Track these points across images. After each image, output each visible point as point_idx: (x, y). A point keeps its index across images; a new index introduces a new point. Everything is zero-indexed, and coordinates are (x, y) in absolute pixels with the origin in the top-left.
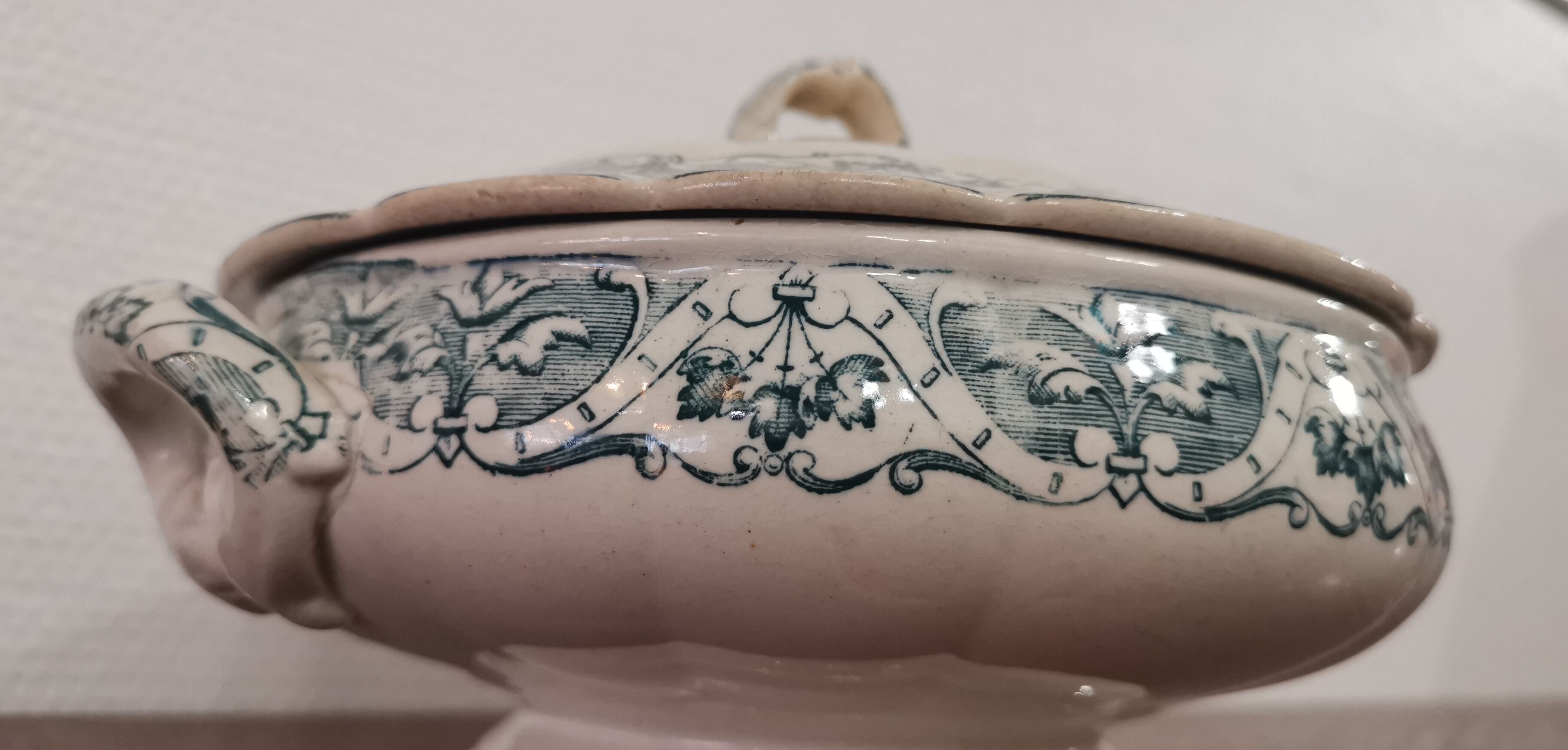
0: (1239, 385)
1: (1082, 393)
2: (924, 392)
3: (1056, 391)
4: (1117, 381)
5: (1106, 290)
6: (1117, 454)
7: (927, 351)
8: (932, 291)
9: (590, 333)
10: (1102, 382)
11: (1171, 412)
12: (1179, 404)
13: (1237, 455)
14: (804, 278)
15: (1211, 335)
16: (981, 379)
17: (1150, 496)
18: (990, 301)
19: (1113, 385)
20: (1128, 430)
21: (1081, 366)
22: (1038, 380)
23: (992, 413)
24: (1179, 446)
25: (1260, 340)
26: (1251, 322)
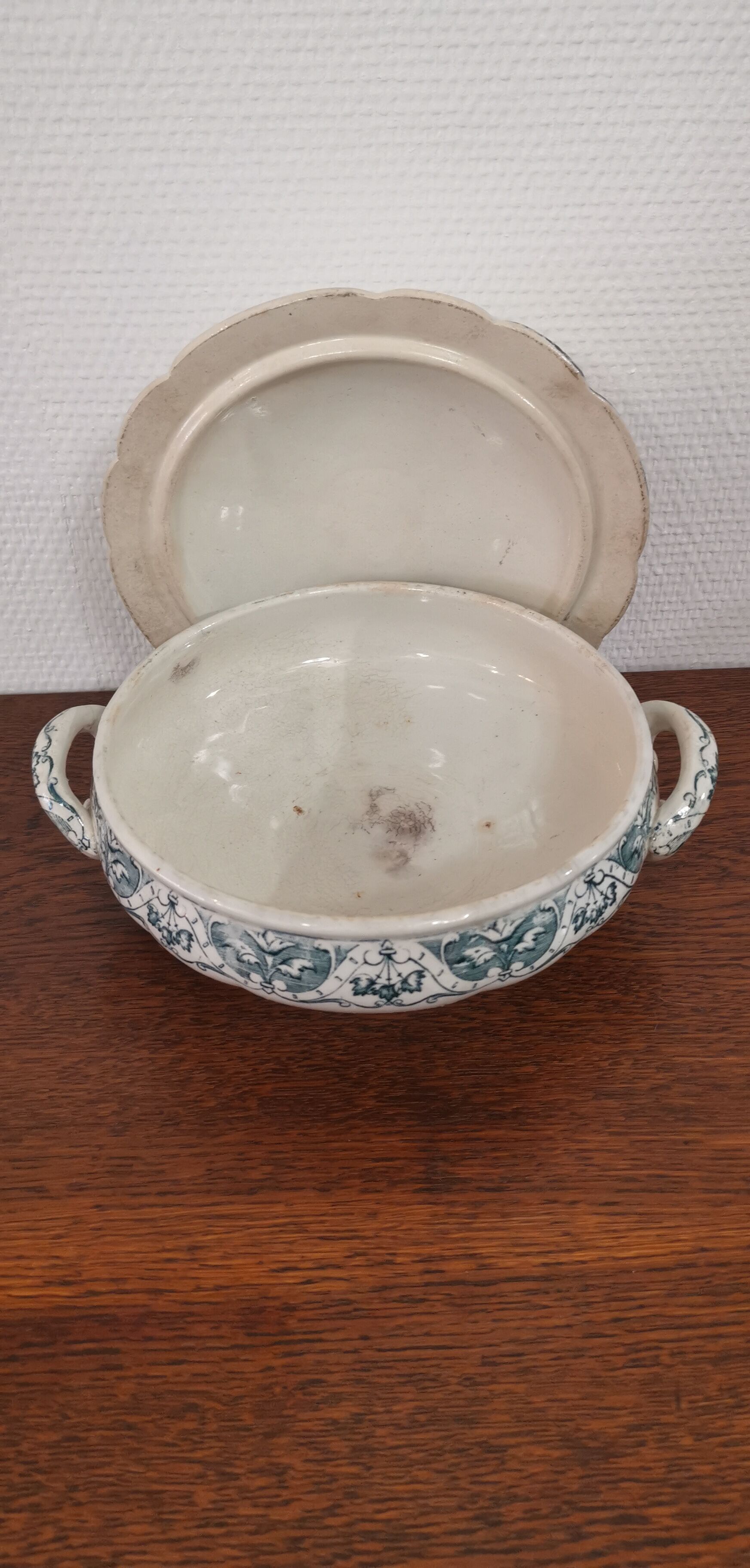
0: (319, 968)
1: (253, 962)
2: (204, 949)
3: (245, 959)
4: (266, 962)
5: (269, 930)
6: (264, 982)
7: (206, 936)
9: (130, 879)
10: (260, 960)
11: (285, 975)
12: (288, 973)
13: (311, 989)
14: (175, 896)
15: (312, 949)
16: (222, 949)
17: (277, 994)
18: (230, 923)
19: (264, 962)
20: (268, 977)
21: (254, 954)
22: (240, 954)
24: (286, 985)
25: (338, 950)
26: (337, 943)
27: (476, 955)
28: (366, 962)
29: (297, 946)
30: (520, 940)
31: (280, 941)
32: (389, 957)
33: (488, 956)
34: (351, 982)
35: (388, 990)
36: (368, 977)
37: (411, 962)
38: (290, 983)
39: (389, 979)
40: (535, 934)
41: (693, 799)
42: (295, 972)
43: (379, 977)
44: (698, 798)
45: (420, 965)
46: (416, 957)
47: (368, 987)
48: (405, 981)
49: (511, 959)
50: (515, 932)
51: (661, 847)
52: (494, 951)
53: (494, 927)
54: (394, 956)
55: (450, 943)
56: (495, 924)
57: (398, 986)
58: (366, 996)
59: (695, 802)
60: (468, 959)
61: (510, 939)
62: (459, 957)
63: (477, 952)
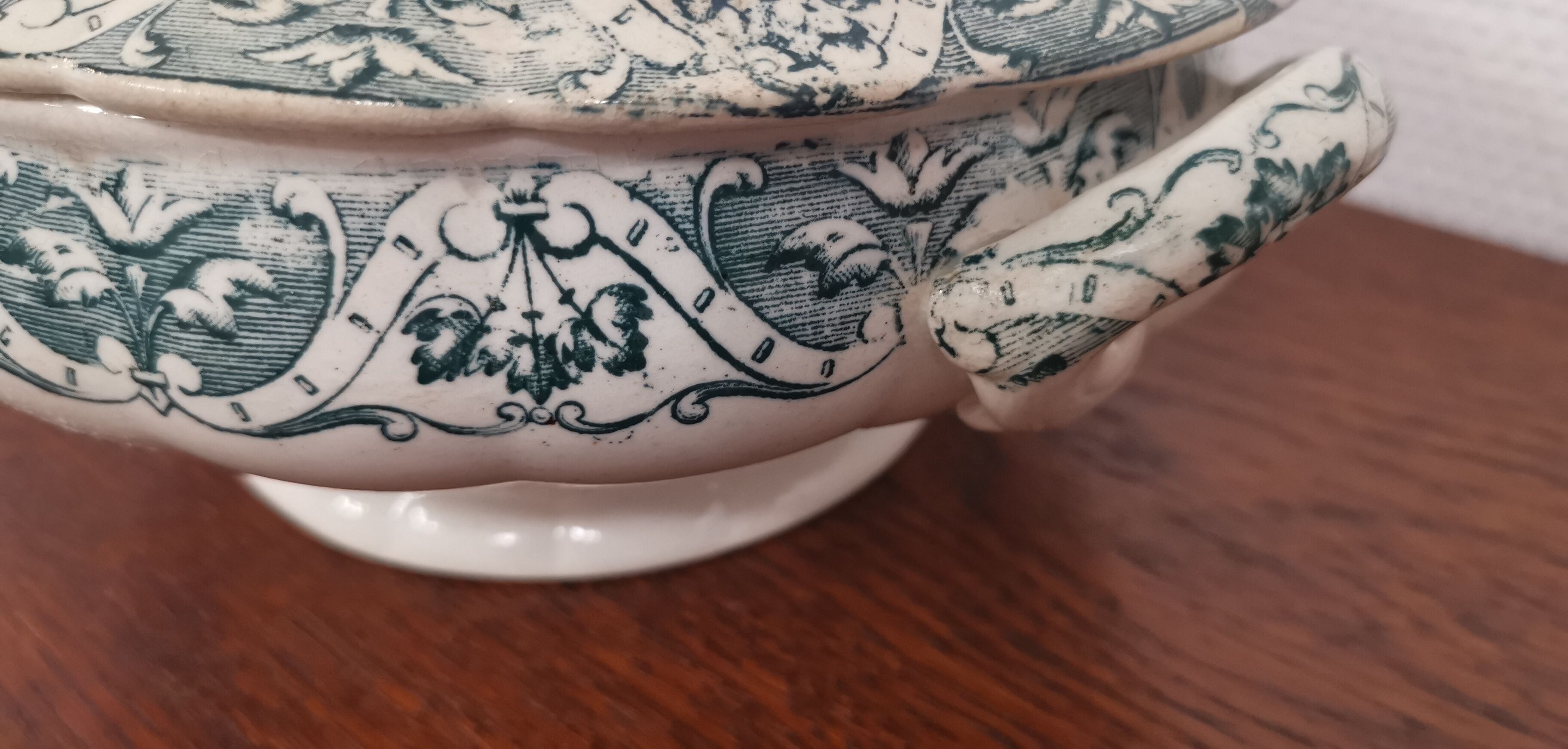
27: (60, 263)
30: (186, 277)
33: (91, 285)
40: (239, 284)
41: (1140, 214)
44: (1159, 216)
50: (171, 238)
51: (962, 329)
52: (109, 274)
53: (113, 188)
56: (121, 182)
59: (1140, 224)
60: (33, 262)
61: (155, 258)
62: (9, 241)
63: (61, 252)
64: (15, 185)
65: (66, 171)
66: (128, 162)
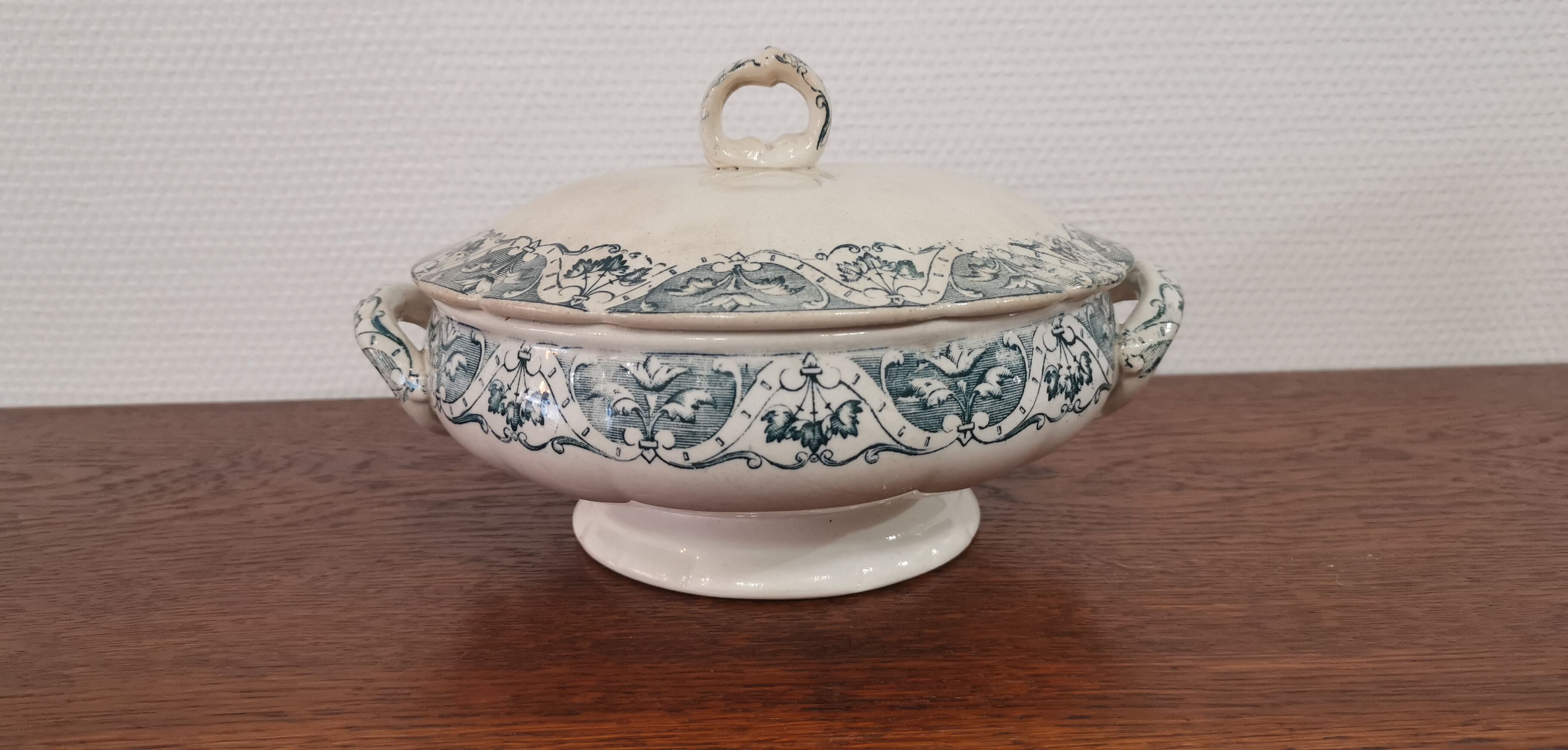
0: (720, 401)
1: (630, 411)
2: (562, 410)
3: (618, 410)
4: (648, 404)
5: (653, 354)
6: (644, 440)
7: (567, 389)
8: (573, 357)
9: (468, 365)
10: (640, 405)
11: (672, 419)
12: (678, 415)
13: (708, 438)
14: (528, 349)
15: (710, 373)
16: (588, 403)
17: (661, 458)
18: (600, 361)
19: (645, 406)
20: (649, 429)
21: (632, 397)
22: (613, 403)
23: (590, 420)
24: (675, 436)
25: (745, 371)
26: (742, 360)
27: (927, 390)
28: (783, 387)
29: (689, 372)
30: (982, 379)
31: (666, 368)
32: (813, 378)
33: (943, 394)
34: (763, 419)
35: (814, 431)
36: (787, 410)
37: (842, 387)
38: (680, 431)
39: (814, 413)
40: (1001, 376)
41: (1162, 306)
42: (686, 411)
43: (800, 409)
44: (1167, 306)
45: (854, 392)
46: (849, 380)
47: (787, 425)
48: (835, 417)
49: (972, 405)
50: (974, 366)
51: (1134, 356)
52: (950, 388)
53: (947, 353)
54: (818, 377)
55: (892, 365)
56: (948, 350)
57: (827, 424)
58: (784, 442)
59: (1164, 309)
60: (916, 393)
61: (968, 375)
62: (905, 388)
63: (927, 386)
64: (904, 364)
65: (923, 353)
66: (951, 342)
